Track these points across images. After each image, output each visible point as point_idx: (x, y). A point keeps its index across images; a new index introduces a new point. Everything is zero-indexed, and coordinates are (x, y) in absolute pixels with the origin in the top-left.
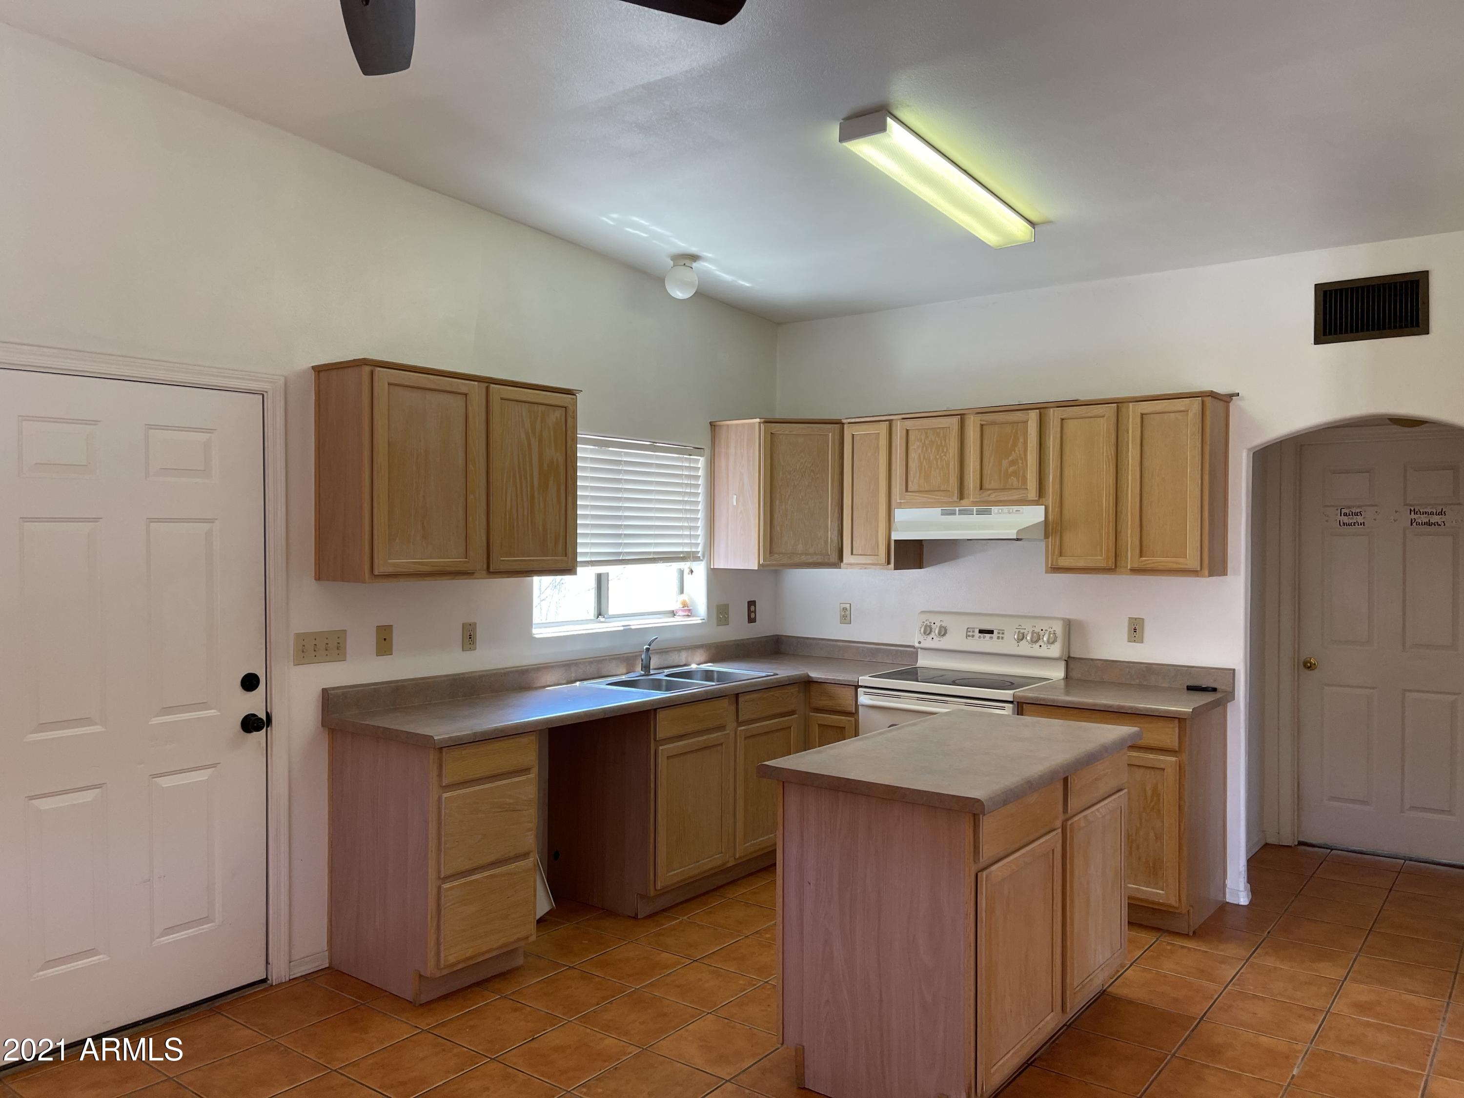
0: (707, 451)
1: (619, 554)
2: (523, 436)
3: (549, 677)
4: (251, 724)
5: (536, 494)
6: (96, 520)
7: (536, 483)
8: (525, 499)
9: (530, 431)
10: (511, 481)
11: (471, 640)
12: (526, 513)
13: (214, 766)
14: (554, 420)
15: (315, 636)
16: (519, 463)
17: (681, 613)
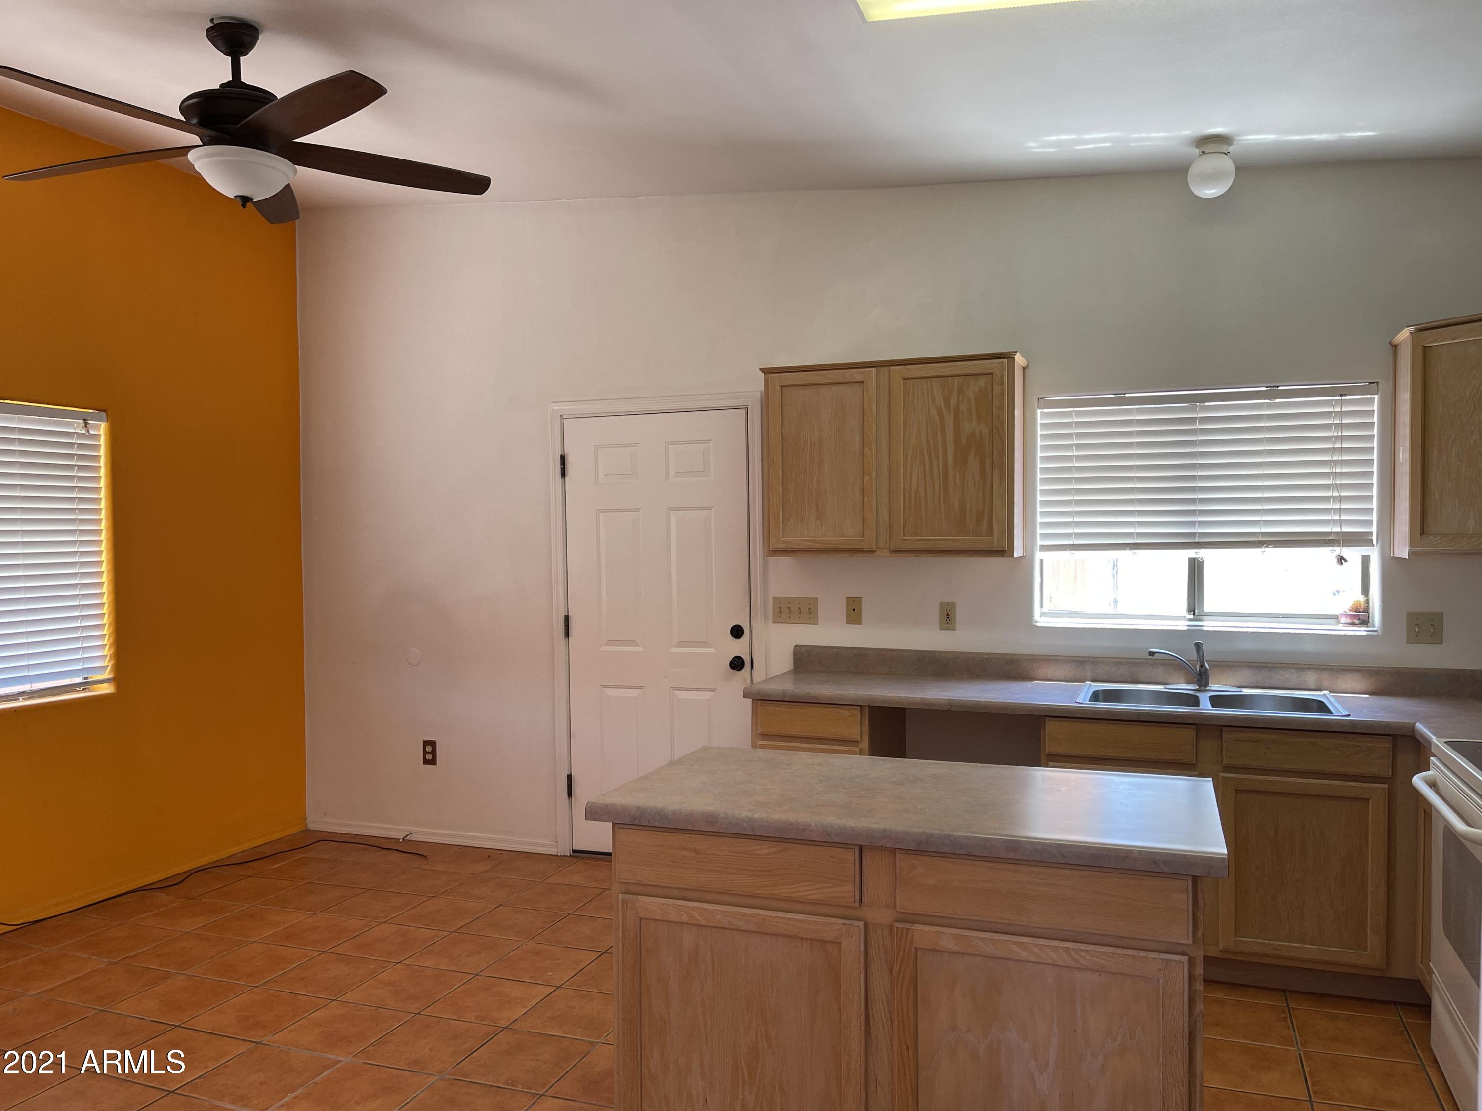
0: (1385, 385)
1: (1193, 535)
2: (933, 412)
3: (1050, 671)
4: (737, 664)
5: (951, 472)
6: (637, 510)
7: (950, 459)
8: (936, 476)
9: (943, 406)
10: (918, 459)
11: (950, 620)
12: (937, 491)
13: (713, 690)
14: (977, 390)
15: (790, 601)
16: (928, 441)
17: (1343, 620)
